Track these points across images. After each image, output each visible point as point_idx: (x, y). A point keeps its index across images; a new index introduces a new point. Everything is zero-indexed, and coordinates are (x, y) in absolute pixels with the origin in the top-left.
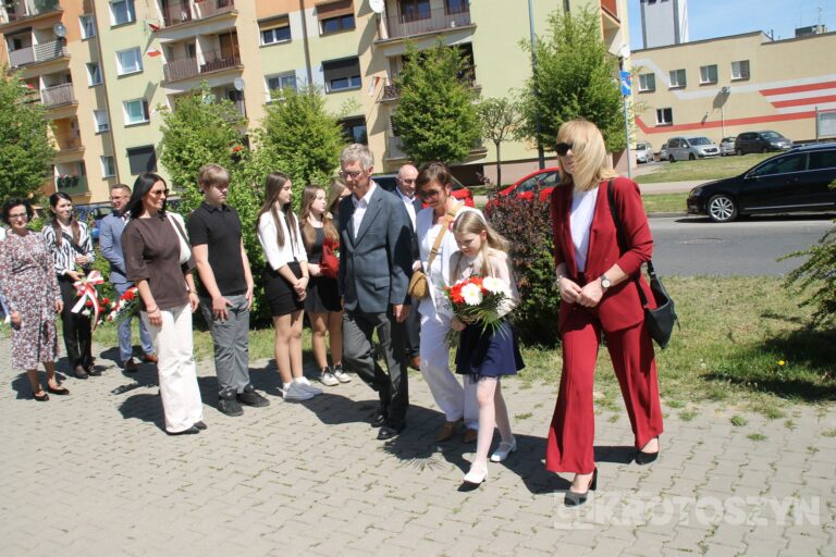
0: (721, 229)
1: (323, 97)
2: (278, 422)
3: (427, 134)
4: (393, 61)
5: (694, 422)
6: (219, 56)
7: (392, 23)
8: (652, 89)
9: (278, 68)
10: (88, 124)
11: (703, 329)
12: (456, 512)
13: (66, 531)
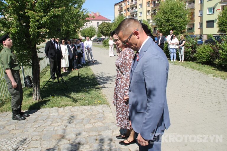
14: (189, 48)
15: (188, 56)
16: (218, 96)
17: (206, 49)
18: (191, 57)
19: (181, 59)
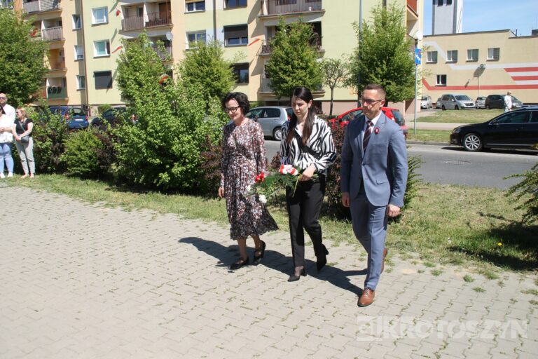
0: (471, 156)
1: (223, 48)
2: (176, 254)
3: (288, 79)
4: (269, 29)
5: (440, 277)
6: (158, 16)
7: (270, 4)
8: (435, 62)
9: (194, 28)
10: (70, 54)
11: (452, 219)
12: (283, 320)
13: (37, 311)
14: (44, 141)
15: (44, 160)
16: (113, 255)
17: (86, 141)
18: (53, 164)
19: (26, 171)
